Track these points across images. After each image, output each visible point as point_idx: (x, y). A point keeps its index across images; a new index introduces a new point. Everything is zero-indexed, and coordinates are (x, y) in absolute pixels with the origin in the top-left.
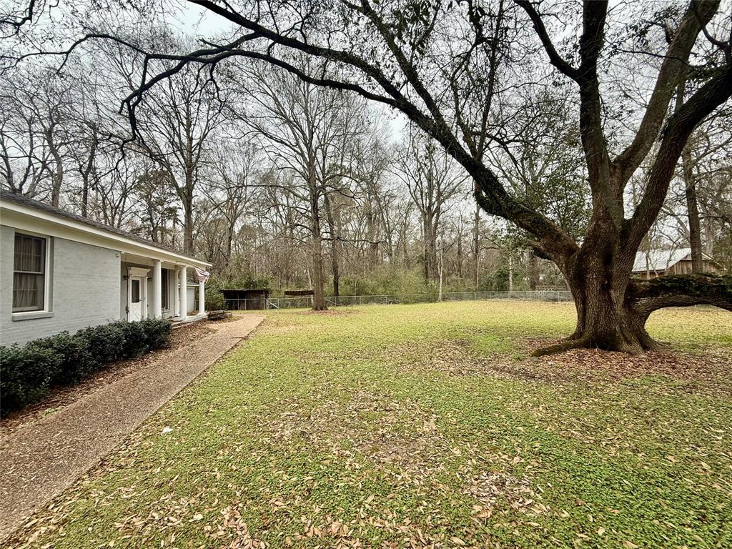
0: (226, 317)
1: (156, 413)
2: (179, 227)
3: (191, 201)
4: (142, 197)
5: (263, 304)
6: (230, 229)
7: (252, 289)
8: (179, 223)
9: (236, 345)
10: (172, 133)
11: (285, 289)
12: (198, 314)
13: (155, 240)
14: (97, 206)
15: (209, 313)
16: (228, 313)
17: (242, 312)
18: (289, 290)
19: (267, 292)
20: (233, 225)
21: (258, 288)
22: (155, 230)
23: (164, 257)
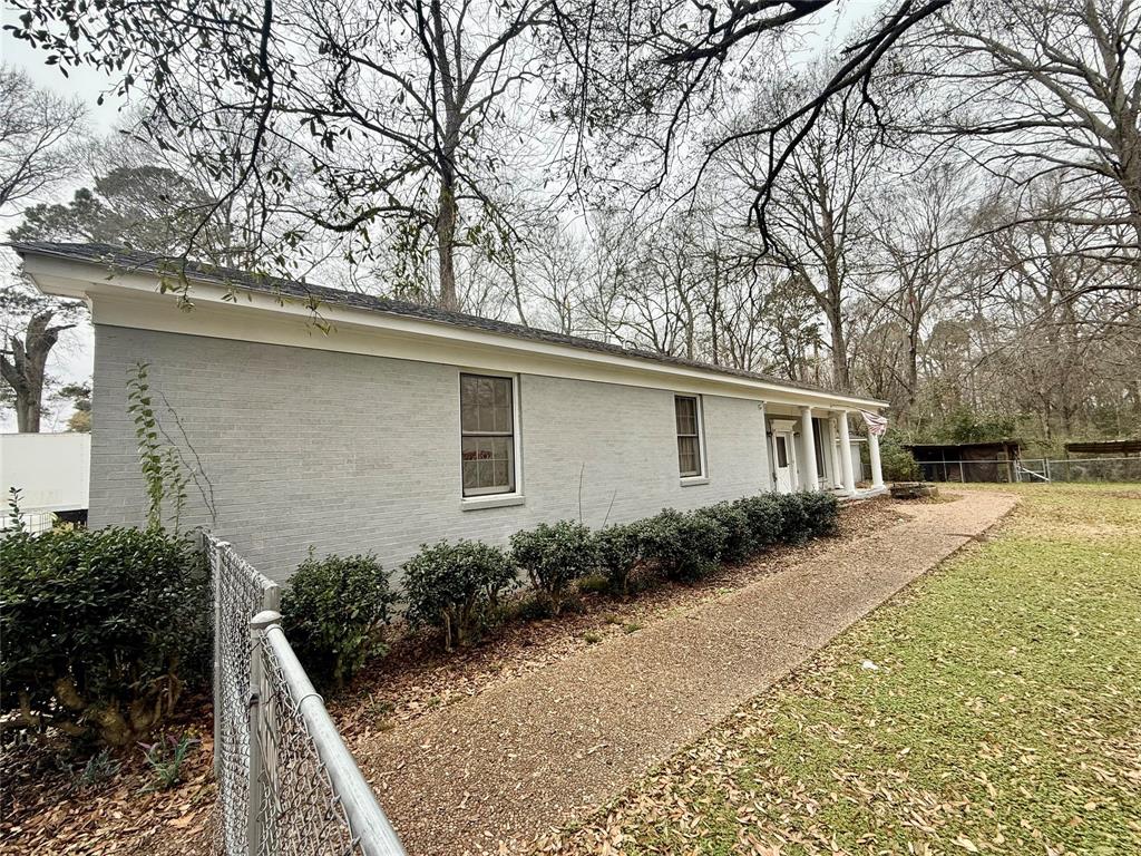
0: (926, 494)
1: (845, 633)
2: (823, 353)
3: (839, 308)
4: (771, 322)
5: (1005, 472)
6: (911, 337)
7: (972, 442)
8: (823, 346)
9: (960, 549)
10: (802, 219)
11: (1064, 439)
12: (873, 487)
13: (793, 378)
14: (725, 349)
15: (891, 485)
16: (929, 486)
17: (956, 485)
18: (1076, 440)
19: (1013, 448)
20: (916, 328)
21: (988, 440)
22: (792, 364)
23: (816, 401)
